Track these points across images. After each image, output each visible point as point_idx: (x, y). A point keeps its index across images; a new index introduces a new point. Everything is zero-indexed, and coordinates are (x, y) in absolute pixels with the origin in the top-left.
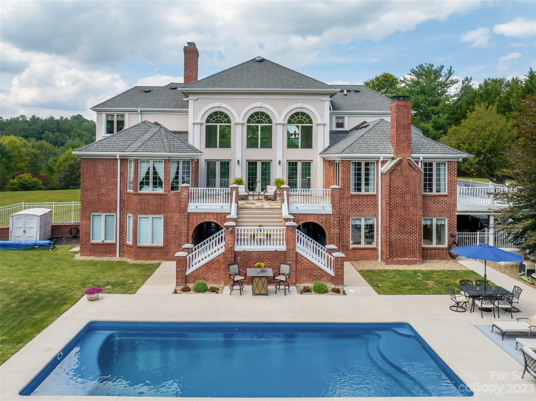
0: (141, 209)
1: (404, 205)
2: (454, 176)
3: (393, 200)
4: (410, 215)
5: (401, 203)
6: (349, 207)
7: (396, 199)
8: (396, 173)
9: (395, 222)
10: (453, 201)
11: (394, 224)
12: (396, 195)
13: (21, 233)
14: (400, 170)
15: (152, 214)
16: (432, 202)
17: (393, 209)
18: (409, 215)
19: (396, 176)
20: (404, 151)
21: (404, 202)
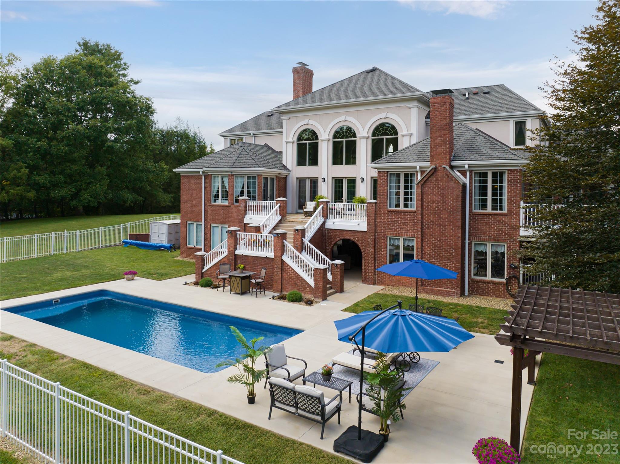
0: (213, 219)
1: (440, 223)
2: (516, 189)
3: (426, 217)
4: (447, 236)
5: (436, 221)
6: (386, 225)
7: (430, 216)
8: (430, 184)
9: (428, 244)
10: (514, 221)
11: (427, 245)
12: (430, 210)
13: (157, 238)
14: (436, 181)
15: (221, 223)
16: (486, 222)
17: (427, 228)
18: (445, 236)
19: (430, 188)
20: (440, 158)
21: (439, 219)
